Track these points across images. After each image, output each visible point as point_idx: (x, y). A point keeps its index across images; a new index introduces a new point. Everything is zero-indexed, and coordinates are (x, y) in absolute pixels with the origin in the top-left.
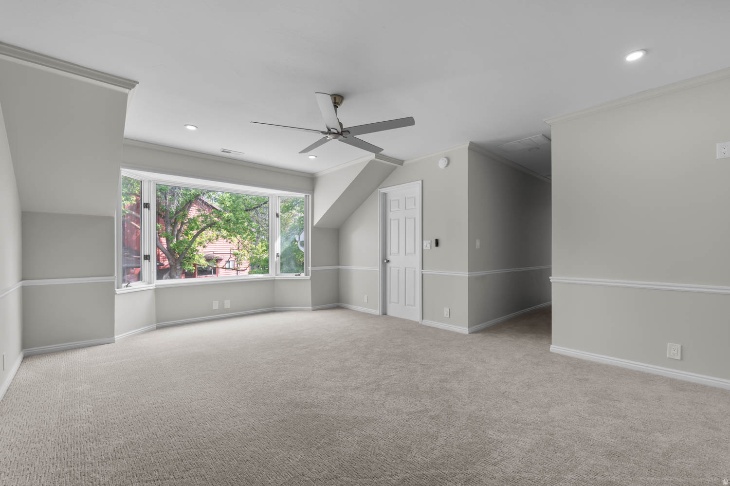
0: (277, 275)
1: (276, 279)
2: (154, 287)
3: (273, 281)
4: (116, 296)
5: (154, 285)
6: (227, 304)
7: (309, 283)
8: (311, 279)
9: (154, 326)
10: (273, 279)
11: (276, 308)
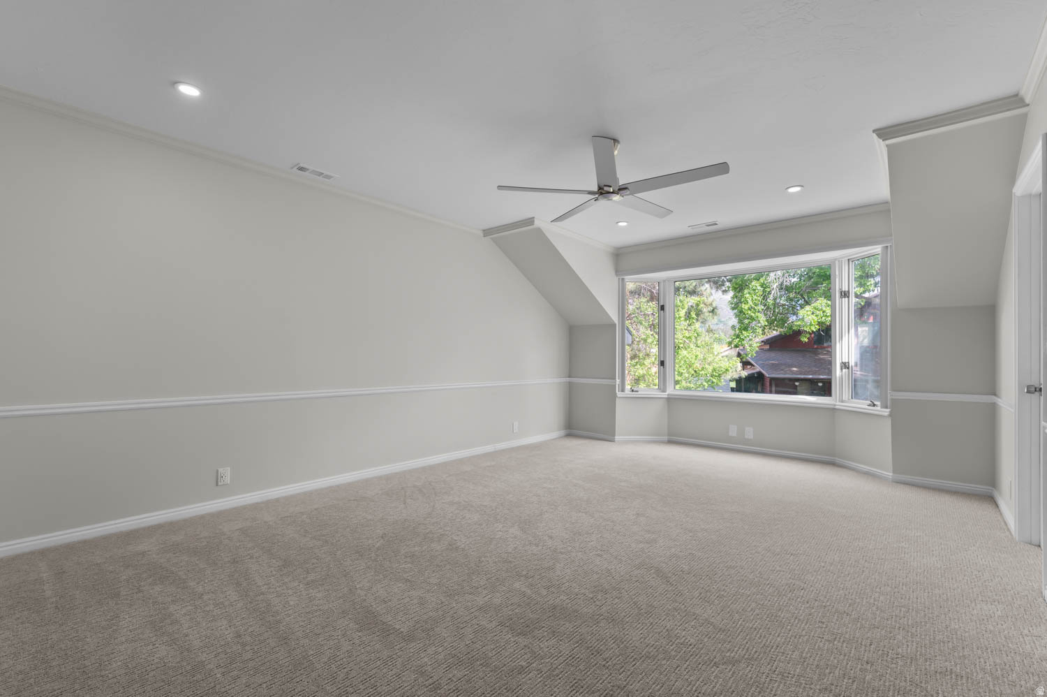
0: (842, 401)
1: (837, 407)
2: (666, 396)
3: (833, 410)
4: (617, 399)
5: (667, 393)
6: (749, 433)
7: (889, 422)
8: (890, 415)
9: (666, 438)
10: (832, 407)
11: (838, 460)
